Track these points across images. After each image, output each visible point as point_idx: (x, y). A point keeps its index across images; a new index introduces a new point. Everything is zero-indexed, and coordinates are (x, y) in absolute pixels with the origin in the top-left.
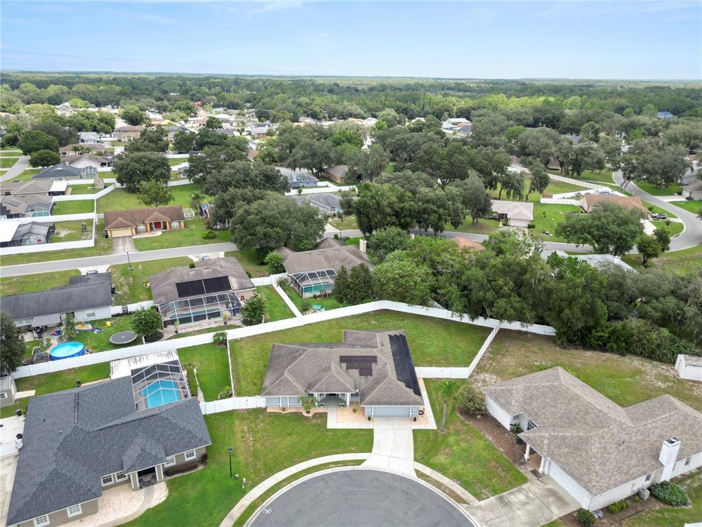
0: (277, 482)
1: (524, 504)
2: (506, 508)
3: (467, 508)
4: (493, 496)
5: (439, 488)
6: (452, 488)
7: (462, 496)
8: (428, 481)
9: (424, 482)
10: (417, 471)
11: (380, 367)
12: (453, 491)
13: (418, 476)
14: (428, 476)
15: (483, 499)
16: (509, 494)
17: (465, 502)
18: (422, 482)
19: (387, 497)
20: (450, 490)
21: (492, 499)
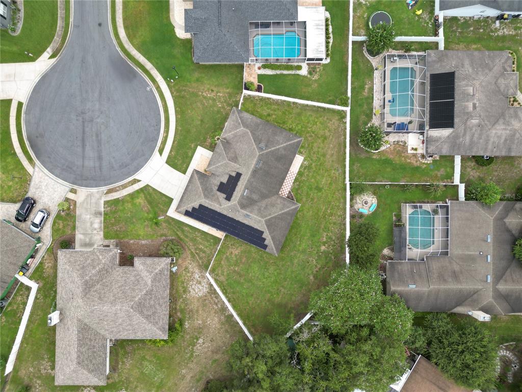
0: (166, 99)
1: (92, 223)
2: (94, 212)
3: (103, 191)
4: (104, 211)
5: (122, 186)
6: (118, 192)
7: (111, 194)
8: (129, 182)
9: (130, 180)
10: (139, 181)
11: (220, 199)
12: (116, 192)
13: (135, 179)
14: (132, 184)
15: (104, 204)
16: (101, 221)
17: (107, 193)
18: (130, 179)
19: (128, 154)
20: (118, 191)
21: (102, 210)
